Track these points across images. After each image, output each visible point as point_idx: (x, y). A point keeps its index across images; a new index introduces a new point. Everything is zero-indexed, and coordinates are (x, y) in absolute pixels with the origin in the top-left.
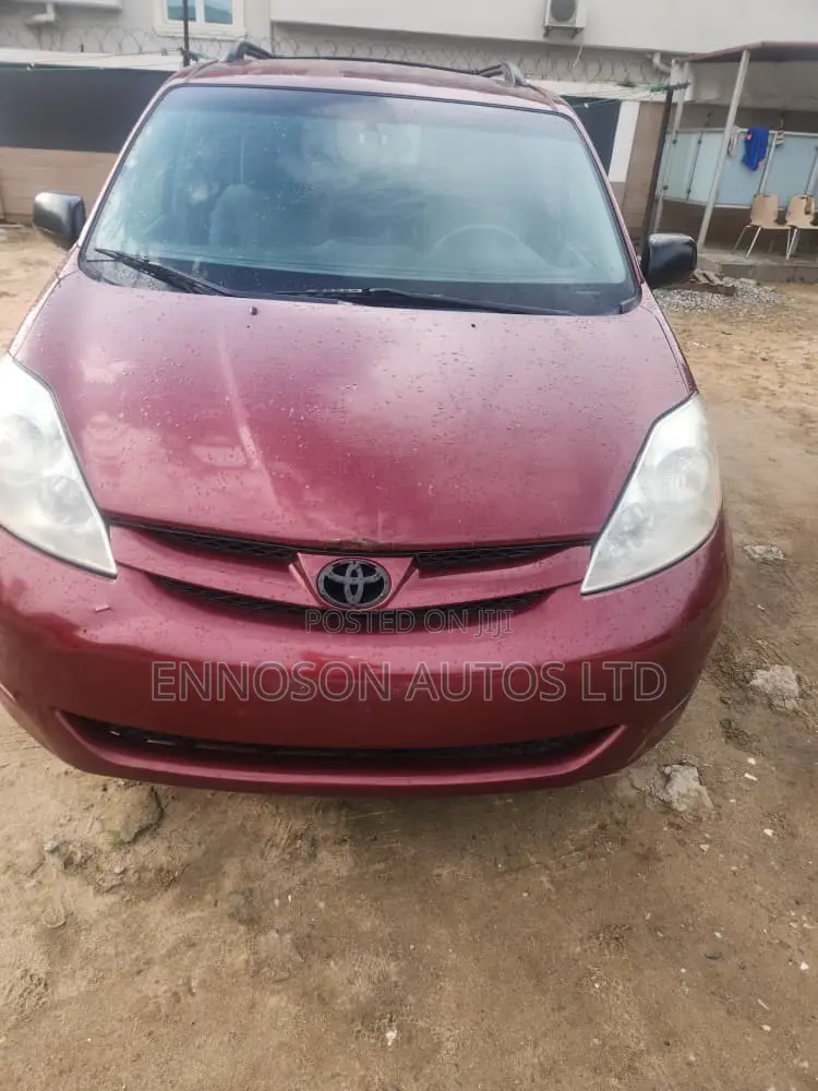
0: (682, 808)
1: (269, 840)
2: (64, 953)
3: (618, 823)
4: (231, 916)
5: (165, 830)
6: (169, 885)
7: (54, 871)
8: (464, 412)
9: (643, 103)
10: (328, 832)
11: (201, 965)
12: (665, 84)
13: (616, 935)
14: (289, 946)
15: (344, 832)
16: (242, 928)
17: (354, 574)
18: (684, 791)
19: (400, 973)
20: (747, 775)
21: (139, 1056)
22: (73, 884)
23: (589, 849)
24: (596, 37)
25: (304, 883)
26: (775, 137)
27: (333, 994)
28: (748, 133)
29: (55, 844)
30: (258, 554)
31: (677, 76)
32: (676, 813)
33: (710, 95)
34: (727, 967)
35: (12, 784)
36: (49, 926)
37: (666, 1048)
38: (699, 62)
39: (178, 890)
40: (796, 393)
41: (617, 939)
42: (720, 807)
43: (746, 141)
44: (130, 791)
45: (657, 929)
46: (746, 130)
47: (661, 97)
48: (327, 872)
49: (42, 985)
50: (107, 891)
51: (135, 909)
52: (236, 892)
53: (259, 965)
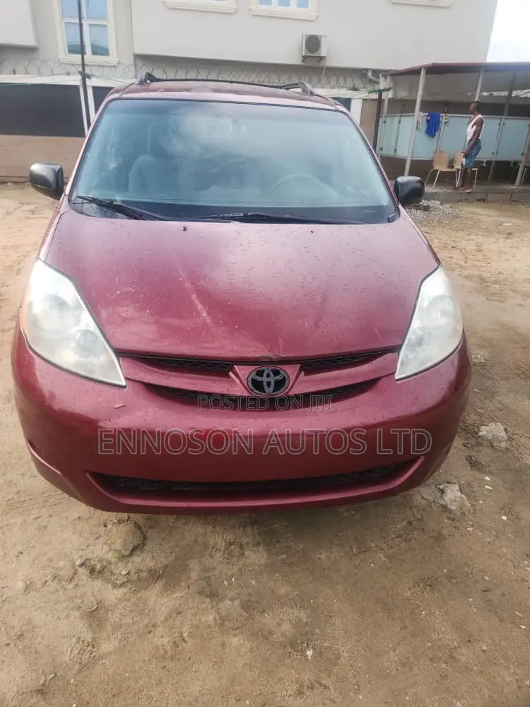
0: (454, 508)
1: (213, 548)
2: (101, 625)
3: (418, 520)
4: (200, 593)
5: (148, 547)
6: (157, 579)
7: (85, 578)
8: (317, 280)
9: (364, 100)
10: (249, 540)
11: (186, 624)
12: (377, 89)
13: (430, 583)
14: (239, 608)
15: (258, 538)
16: (208, 600)
17: (268, 376)
18: (453, 498)
19: (308, 616)
20: (486, 487)
21: (160, 681)
22: (98, 584)
23: (404, 536)
24: (332, 62)
25: (240, 570)
26: (444, 117)
27: (271, 633)
28: (428, 116)
29: (83, 561)
30: (211, 368)
31: (383, 84)
32: (450, 511)
33: (403, 94)
34: (495, 596)
35: (46, 527)
36: (88, 610)
37: (469, 644)
38: (397, 75)
39: (164, 581)
40: (475, 266)
41: (430, 586)
42: (474, 505)
43: (427, 121)
44: (122, 525)
45: (452, 578)
46: (427, 114)
47: (375, 96)
48: (253, 563)
49: (91, 645)
50: (120, 586)
51: (139, 595)
52: (200, 579)
53: (223, 620)
